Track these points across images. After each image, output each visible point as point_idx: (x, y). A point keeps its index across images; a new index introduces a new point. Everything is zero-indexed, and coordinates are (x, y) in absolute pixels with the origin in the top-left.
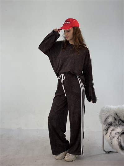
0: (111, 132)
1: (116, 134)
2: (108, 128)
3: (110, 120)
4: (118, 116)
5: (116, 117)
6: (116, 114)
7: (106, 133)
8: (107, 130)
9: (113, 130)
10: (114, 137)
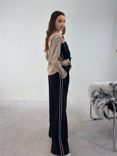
0: (97, 103)
1: (101, 105)
2: (95, 100)
3: (96, 94)
4: (102, 91)
5: (101, 91)
6: (101, 89)
7: (93, 104)
8: (94, 102)
9: (98, 102)
10: (99, 107)
